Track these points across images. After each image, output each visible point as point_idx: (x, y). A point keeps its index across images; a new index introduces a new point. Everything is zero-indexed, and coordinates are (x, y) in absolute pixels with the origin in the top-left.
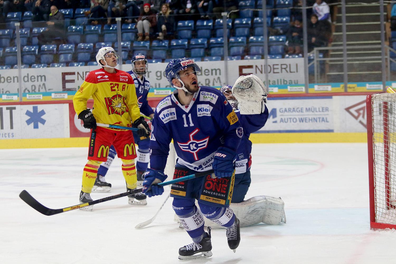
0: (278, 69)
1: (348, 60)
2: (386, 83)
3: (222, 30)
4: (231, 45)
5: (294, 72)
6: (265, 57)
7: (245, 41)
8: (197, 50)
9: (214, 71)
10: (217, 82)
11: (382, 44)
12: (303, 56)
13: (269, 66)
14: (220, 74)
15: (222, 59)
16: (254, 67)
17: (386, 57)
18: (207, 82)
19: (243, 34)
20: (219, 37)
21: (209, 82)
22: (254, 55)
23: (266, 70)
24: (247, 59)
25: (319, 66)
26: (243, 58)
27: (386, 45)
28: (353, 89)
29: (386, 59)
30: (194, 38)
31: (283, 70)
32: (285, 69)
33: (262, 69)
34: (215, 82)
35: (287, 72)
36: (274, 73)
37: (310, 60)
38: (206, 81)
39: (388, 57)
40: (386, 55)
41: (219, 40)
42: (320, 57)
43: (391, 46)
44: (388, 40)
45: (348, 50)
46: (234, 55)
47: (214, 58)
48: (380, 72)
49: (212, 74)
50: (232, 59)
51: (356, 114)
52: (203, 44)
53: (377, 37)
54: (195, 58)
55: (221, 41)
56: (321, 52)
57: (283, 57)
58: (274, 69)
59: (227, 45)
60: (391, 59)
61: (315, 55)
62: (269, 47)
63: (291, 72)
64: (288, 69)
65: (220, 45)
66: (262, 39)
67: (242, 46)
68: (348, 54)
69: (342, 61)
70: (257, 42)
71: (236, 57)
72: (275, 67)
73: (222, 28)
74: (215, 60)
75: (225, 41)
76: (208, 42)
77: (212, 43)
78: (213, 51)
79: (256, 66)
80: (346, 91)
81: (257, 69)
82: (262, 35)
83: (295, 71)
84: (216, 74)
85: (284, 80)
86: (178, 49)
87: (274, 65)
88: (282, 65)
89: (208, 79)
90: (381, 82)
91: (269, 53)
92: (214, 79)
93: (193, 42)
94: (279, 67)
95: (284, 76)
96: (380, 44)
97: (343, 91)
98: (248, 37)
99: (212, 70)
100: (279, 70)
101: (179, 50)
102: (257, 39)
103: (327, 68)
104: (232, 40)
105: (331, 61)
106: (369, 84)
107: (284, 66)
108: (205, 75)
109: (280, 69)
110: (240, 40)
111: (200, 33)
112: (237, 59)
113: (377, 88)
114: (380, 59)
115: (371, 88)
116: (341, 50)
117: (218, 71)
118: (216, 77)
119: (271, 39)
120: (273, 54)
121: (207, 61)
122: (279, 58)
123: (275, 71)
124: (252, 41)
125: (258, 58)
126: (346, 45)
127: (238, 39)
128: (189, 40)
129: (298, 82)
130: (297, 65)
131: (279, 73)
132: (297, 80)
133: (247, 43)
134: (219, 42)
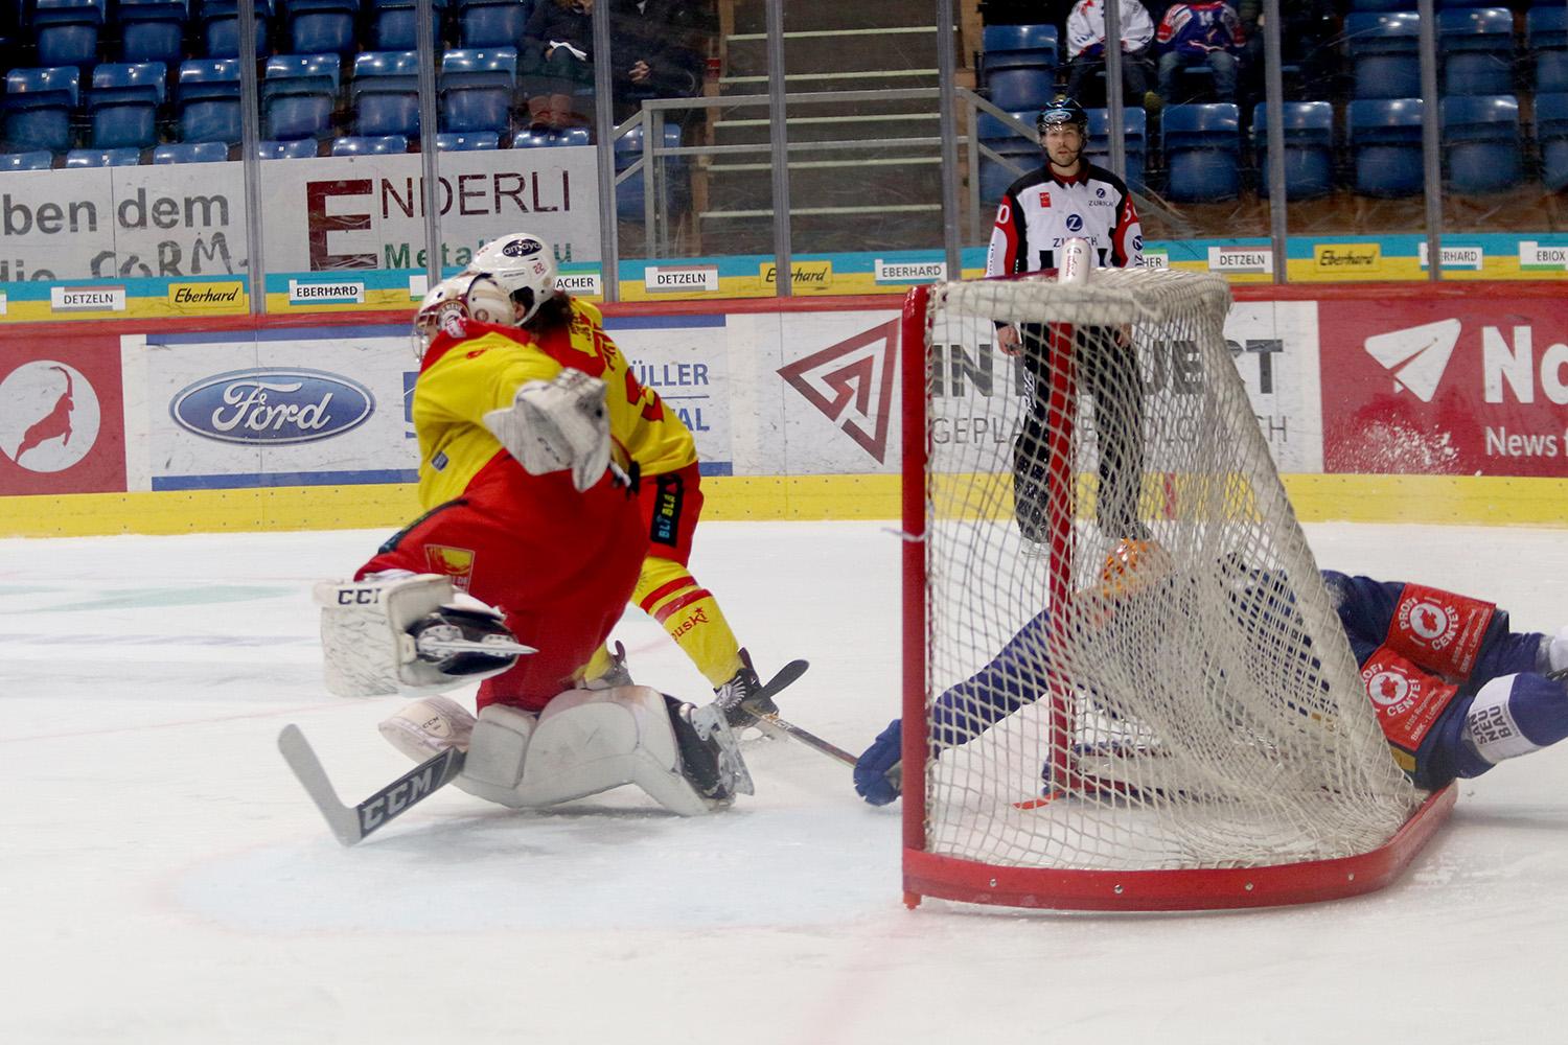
0: (482, 194)
1: (793, 156)
2: (963, 253)
3: (232, 23)
4: (271, 90)
5: (555, 209)
6: (424, 140)
7: (335, 74)
8: (120, 113)
9: (198, 208)
10: (211, 258)
11: (942, 80)
12: (593, 141)
13: (443, 180)
14: (225, 221)
15: (235, 154)
16: (377, 187)
17: (963, 139)
18: (168, 257)
19: (326, 44)
20: (221, 56)
21: (177, 256)
22: (374, 134)
23: (427, 200)
24: (343, 153)
25: (663, 179)
26: (325, 150)
27: (962, 83)
28: (815, 283)
29: (963, 147)
30: (110, 61)
31: (506, 200)
32: (513, 193)
33: (410, 195)
34: (201, 251)
35: (523, 208)
36: (463, 212)
37: (625, 156)
38: (162, 253)
39: (970, 138)
40: (962, 128)
41: (220, 67)
42: (667, 143)
43: (982, 87)
44: (971, 66)
45: (792, 110)
46: (284, 138)
47: (197, 149)
48: (937, 207)
49: (189, 221)
50: (277, 155)
51: (830, 394)
52: (152, 88)
53: (922, 51)
54: (111, 151)
55: (225, 73)
56: (670, 117)
57: (505, 143)
58: (463, 195)
59: (254, 91)
60: (985, 150)
61: (646, 133)
62: (442, 97)
63: (537, 209)
64: (527, 196)
65: (227, 90)
66: (413, 62)
67: (322, 95)
68: (790, 127)
69: (766, 157)
70: (387, 76)
71: (295, 145)
72: (469, 185)
73: (235, 17)
74: (201, 159)
75: (247, 73)
76: (172, 79)
77: (191, 84)
78: (192, 119)
79: (386, 184)
80: (783, 289)
81: (389, 195)
82: (412, 47)
83: (561, 205)
84: (207, 222)
86: (40, 108)
87: (462, 179)
88: (497, 176)
89: (174, 244)
90: (941, 252)
91: (443, 126)
92: (199, 242)
93: (102, 78)
94: (487, 185)
95: (511, 224)
96: (932, 81)
97: (771, 290)
98: (348, 56)
99: (189, 203)
100: (487, 202)
101: (41, 114)
102: (391, 65)
103: (701, 190)
104: (277, 66)
105: (717, 159)
106: (887, 260)
107: (513, 184)
108: (158, 223)
109: (491, 194)
110: (313, 68)
111: (134, 37)
112: (300, 154)
113: (922, 276)
114: (935, 151)
115: (896, 278)
116: (763, 111)
117: (215, 207)
118: (207, 235)
119: (452, 64)
120: (459, 131)
121: (166, 161)
122: (482, 148)
123: (471, 203)
124: (367, 75)
125: (391, 149)
126: (781, 87)
127: (304, 62)
128: (87, 69)
129: (573, 255)
130: (565, 176)
131: (486, 212)
132: (568, 246)
133: (346, 80)
134: (222, 79)
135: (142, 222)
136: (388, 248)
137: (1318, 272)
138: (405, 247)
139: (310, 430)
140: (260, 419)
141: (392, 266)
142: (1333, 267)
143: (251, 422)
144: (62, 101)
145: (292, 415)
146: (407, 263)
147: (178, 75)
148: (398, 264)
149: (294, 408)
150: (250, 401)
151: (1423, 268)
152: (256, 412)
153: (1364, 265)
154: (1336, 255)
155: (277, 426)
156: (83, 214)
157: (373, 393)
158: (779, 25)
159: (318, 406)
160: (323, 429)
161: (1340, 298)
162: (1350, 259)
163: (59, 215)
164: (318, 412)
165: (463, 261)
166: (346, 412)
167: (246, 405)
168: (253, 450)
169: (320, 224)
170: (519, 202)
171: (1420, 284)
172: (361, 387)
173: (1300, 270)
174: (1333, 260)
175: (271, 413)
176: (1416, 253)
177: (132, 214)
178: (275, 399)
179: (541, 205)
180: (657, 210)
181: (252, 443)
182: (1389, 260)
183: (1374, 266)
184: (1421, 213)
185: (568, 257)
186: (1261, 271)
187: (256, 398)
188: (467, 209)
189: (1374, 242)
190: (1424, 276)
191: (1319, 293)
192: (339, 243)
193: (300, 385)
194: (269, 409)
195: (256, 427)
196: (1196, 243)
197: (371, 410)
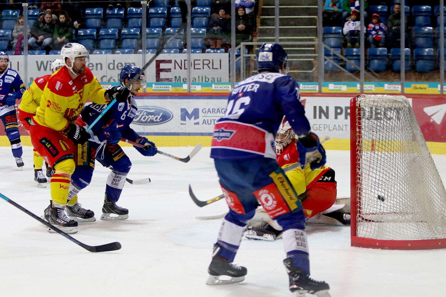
0: (199, 64)
2: (323, 83)
3: (134, 19)
5: (217, 69)
7: (161, 33)
8: (107, 41)
12: (227, 52)
15: (136, 52)
16: (173, 62)
19: (158, 25)
20: (132, 28)
22: (171, 48)
23: (186, 65)
24: (165, 53)
25: (245, 62)
30: (104, 28)
31: (205, 66)
32: (207, 64)
33: (181, 65)
41: (132, 30)
46: (148, 48)
47: (126, 51)
50: (146, 53)
52: (115, 35)
54: (104, 50)
55: (133, 32)
57: (204, 52)
58: (195, 64)
60: (326, 57)
61: (241, 51)
63: (213, 69)
64: (210, 65)
65: (133, 36)
67: (158, 38)
71: (151, 50)
72: (196, 62)
74: (128, 53)
76: (120, 33)
77: (124, 34)
78: (124, 43)
79: (175, 61)
81: (176, 63)
83: (219, 67)
85: (205, 77)
86: (86, 39)
87: (195, 60)
88: (203, 60)
90: (317, 83)
93: (102, 32)
94: (201, 62)
95: (207, 72)
98: (164, 28)
100: (201, 66)
101: (86, 41)
102: (174, 31)
103: (252, 65)
104: (147, 31)
106: (303, 85)
107: (207, 62)
108: (118, 69)
109: (202, 64)
110: (155, 31)
111: (109, 22)
112: (152, 53)
113: (312, 89)
115: (305, 89)
120: (194, 49)
121: (118, 53)
122: (198, 53)
123: (196, 67)
124: (169, 33)
125: (175, 52)
126: (278, 40)
127: (153, 30)
128: (98, 29)
129: (222, 80)
130: (220, 61)
131: (200, 69)
132: (220, 78)
133: (163, 35)
134: (132, 33)
135: (114, 69)
136: (176, 77)
137: (412, 91)
138: (180, 77)
139: (157, 122)
140: (144, 118)
141: (176, 82)
142: (416, 90)
143: (142, 119)
144: (92, 37)
145: (152, 118)
146: (180, 81)
147: (121, 31)
148: (178, 81)
149: (153, 116)
150: (142, 114)
151: (439, 91)
152: (143, 117)
153: (424, 90)
154: (417, 87)
155: (149, 121)
156: (99, 66)
157: (173, 113)
158: (278, 25)
159: (159, 115)
160: (161, 121)
161: (418, 98)
162: (421, 88)
163: (93, 66)
164: (159, 117)
165: (194, 81)
166: (166, 118)
167: (141, 115)
168: (142, 126)
169: (159, 71)
170: (209, 67)
171: (438, 95)
172: (170, 112)
173: (407, 90)
174: (416, 88)
175: (147, 117)
176: (437, 87)
177: (111, 66)
178: (149, 114)
179: (214, 67)
180: (243, 70)
181: (142, 125)
182: (431, 89)
183: (426, 90)
184: (439, 78)
185: (220, 81)
186: (397, 90)
187: (143, 113)
188: (196, 68)
189: (427, 84)
190: (439, 93)
191: (413, 96)
192: (163, 75)
193: (154, 110)
194: (147, 116)
195: (143, 121)
196: (381, 83)
197: (172, 117)
